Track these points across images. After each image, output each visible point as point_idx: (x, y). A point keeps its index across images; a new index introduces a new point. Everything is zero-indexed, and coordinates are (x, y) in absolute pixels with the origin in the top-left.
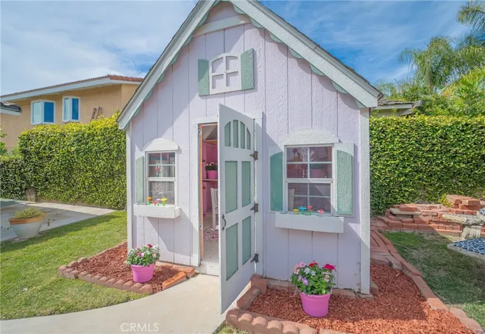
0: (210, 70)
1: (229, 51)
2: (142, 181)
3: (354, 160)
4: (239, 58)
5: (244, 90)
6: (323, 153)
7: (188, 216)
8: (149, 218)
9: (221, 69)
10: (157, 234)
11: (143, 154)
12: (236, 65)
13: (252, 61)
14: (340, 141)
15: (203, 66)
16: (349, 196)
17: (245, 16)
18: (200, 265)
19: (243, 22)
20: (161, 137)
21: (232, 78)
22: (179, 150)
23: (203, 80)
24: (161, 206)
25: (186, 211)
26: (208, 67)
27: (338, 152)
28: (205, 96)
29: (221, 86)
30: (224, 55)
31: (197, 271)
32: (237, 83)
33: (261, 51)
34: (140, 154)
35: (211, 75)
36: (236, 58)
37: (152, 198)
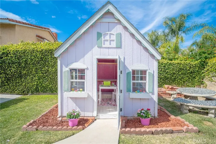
0: (103, 37)
1: (110, 31)
2: (67, 81)
3: (153, 75)
4: (115, 35)
5: (117, 48)
6: (144, 72)
7: (92, 96)
8: (70, 98)
9: (107, 37)
10: (75, 105)
11: (67, 69)
12: (114, 37)
13: (120, 37)
14: (149, 69)
15: (99, 35)
16: (152, 87)
17: (119, 20)
18: (97, 116)
19: (116, 22)
20: (77, 62)
21: (112, 42)
22: (87, 69)
23: (99, 41)
24: (79, 92)
25: (90, 94)
26: (101, 36)
27: (149, 72)
28: (100, 47)
29: (107, 44)
30: (109, 33)
31: (95, 118)
32: (114, 44)
33: (124, 34)
34: (66, 69)
35: (103, 39)
36: (114, 35)
37: (73, 88)
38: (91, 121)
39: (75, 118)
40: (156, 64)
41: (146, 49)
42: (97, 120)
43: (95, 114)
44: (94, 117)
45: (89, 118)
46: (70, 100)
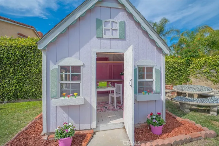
0: (103, 25)
1: (113, 18)
2: (56, 83)
3: (161, 72)
4: (118, 24)
5: (120, 39)
6: (150, 69)
7: (89, 102)
8: (61, 107)
9: (109, 26)
10: (67, 115)
11: (56, 67)
12: (117, 26)
13: (124, 26)
14: (156, 65)
15: (99, 23)
16: (159, 86)
17: (123, 5)
18: (96, 127)
19: (120, 7)
20: (71, 57)
21: (114, 32)
22: (84, 66)
23: (99, 29)
24: (73, 98)
25: (88, 99)
26: (102, 24)
27: (156, 69)
28: (100, 38)
29: (109, 35)
30: (111, 20)
31: (94, 131)
32: (117, 35)
33: (128, 23)
34: (54, 67)
35: (104, 28)
36: (117, 23)
37: (64, 92)
38: (90, 136)
39: (68, 136)
40: (163, 59)
41: (153, 42)
42: (97, 133)
43: (94, 125)
44: (93, 129)
45: (86, 132)
46: (60, 110)
